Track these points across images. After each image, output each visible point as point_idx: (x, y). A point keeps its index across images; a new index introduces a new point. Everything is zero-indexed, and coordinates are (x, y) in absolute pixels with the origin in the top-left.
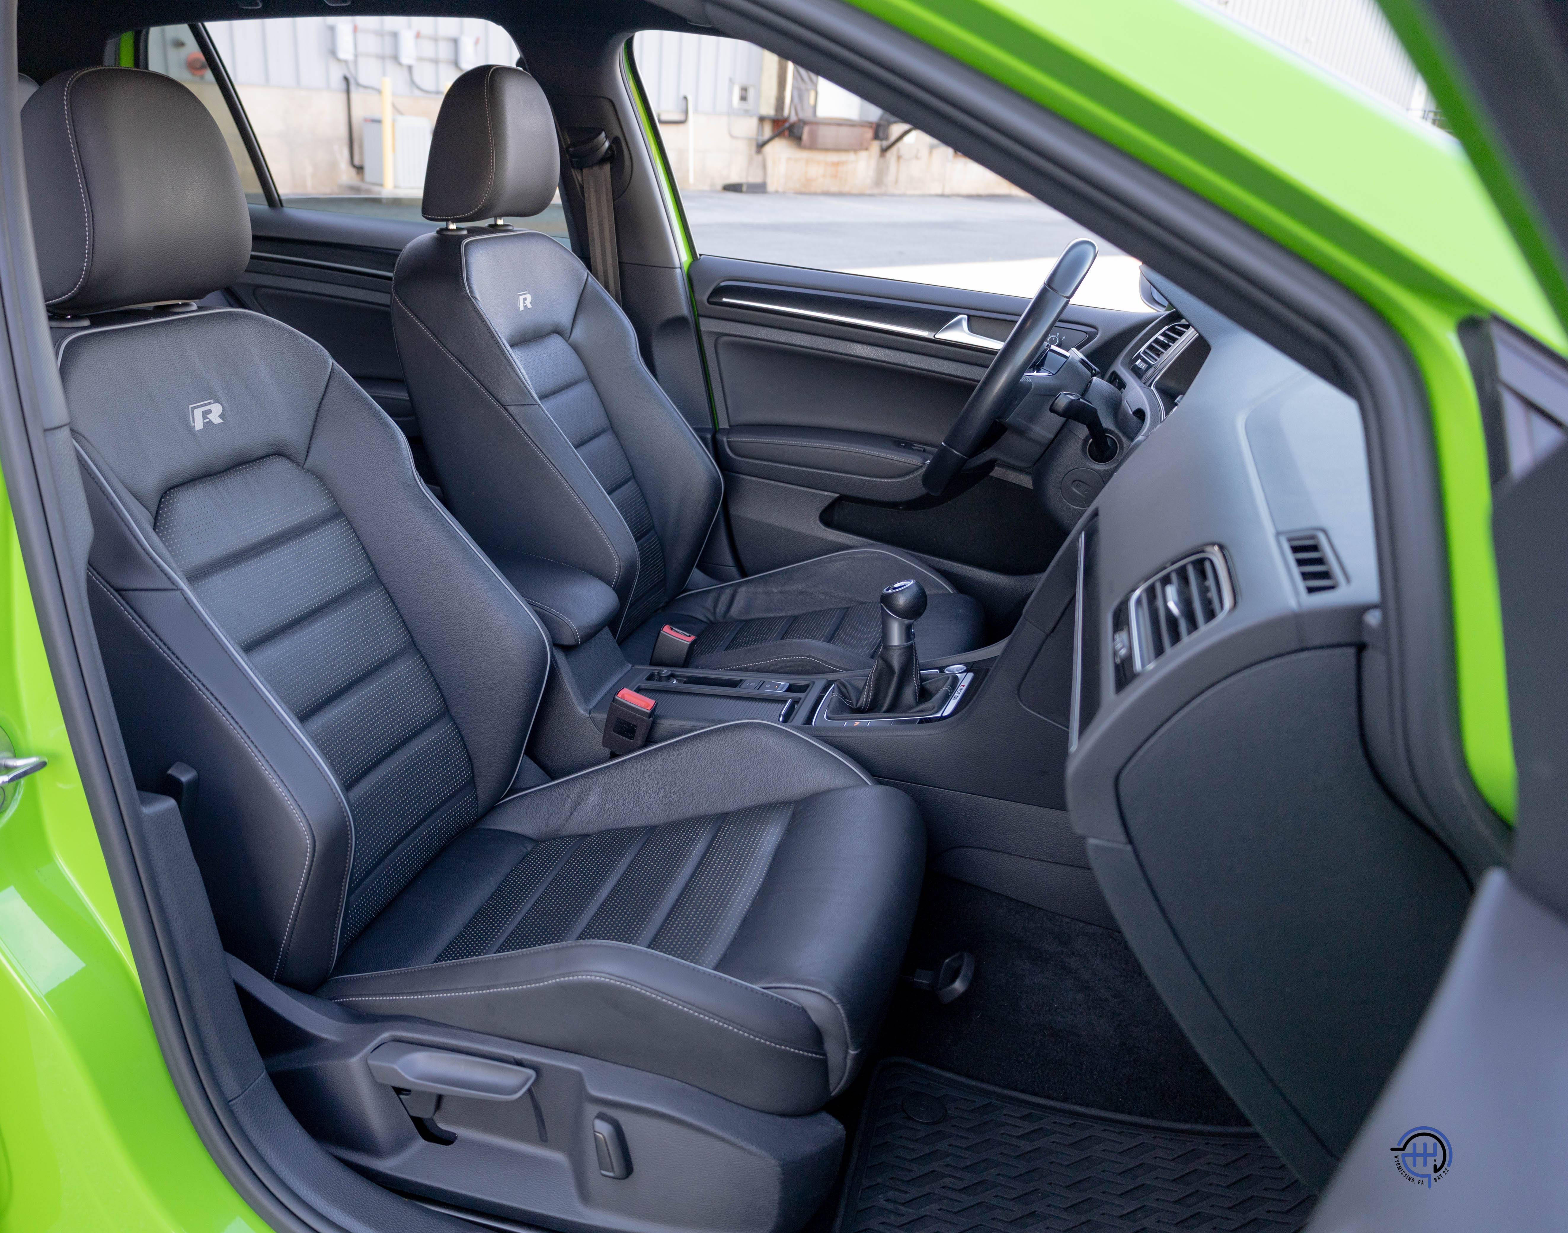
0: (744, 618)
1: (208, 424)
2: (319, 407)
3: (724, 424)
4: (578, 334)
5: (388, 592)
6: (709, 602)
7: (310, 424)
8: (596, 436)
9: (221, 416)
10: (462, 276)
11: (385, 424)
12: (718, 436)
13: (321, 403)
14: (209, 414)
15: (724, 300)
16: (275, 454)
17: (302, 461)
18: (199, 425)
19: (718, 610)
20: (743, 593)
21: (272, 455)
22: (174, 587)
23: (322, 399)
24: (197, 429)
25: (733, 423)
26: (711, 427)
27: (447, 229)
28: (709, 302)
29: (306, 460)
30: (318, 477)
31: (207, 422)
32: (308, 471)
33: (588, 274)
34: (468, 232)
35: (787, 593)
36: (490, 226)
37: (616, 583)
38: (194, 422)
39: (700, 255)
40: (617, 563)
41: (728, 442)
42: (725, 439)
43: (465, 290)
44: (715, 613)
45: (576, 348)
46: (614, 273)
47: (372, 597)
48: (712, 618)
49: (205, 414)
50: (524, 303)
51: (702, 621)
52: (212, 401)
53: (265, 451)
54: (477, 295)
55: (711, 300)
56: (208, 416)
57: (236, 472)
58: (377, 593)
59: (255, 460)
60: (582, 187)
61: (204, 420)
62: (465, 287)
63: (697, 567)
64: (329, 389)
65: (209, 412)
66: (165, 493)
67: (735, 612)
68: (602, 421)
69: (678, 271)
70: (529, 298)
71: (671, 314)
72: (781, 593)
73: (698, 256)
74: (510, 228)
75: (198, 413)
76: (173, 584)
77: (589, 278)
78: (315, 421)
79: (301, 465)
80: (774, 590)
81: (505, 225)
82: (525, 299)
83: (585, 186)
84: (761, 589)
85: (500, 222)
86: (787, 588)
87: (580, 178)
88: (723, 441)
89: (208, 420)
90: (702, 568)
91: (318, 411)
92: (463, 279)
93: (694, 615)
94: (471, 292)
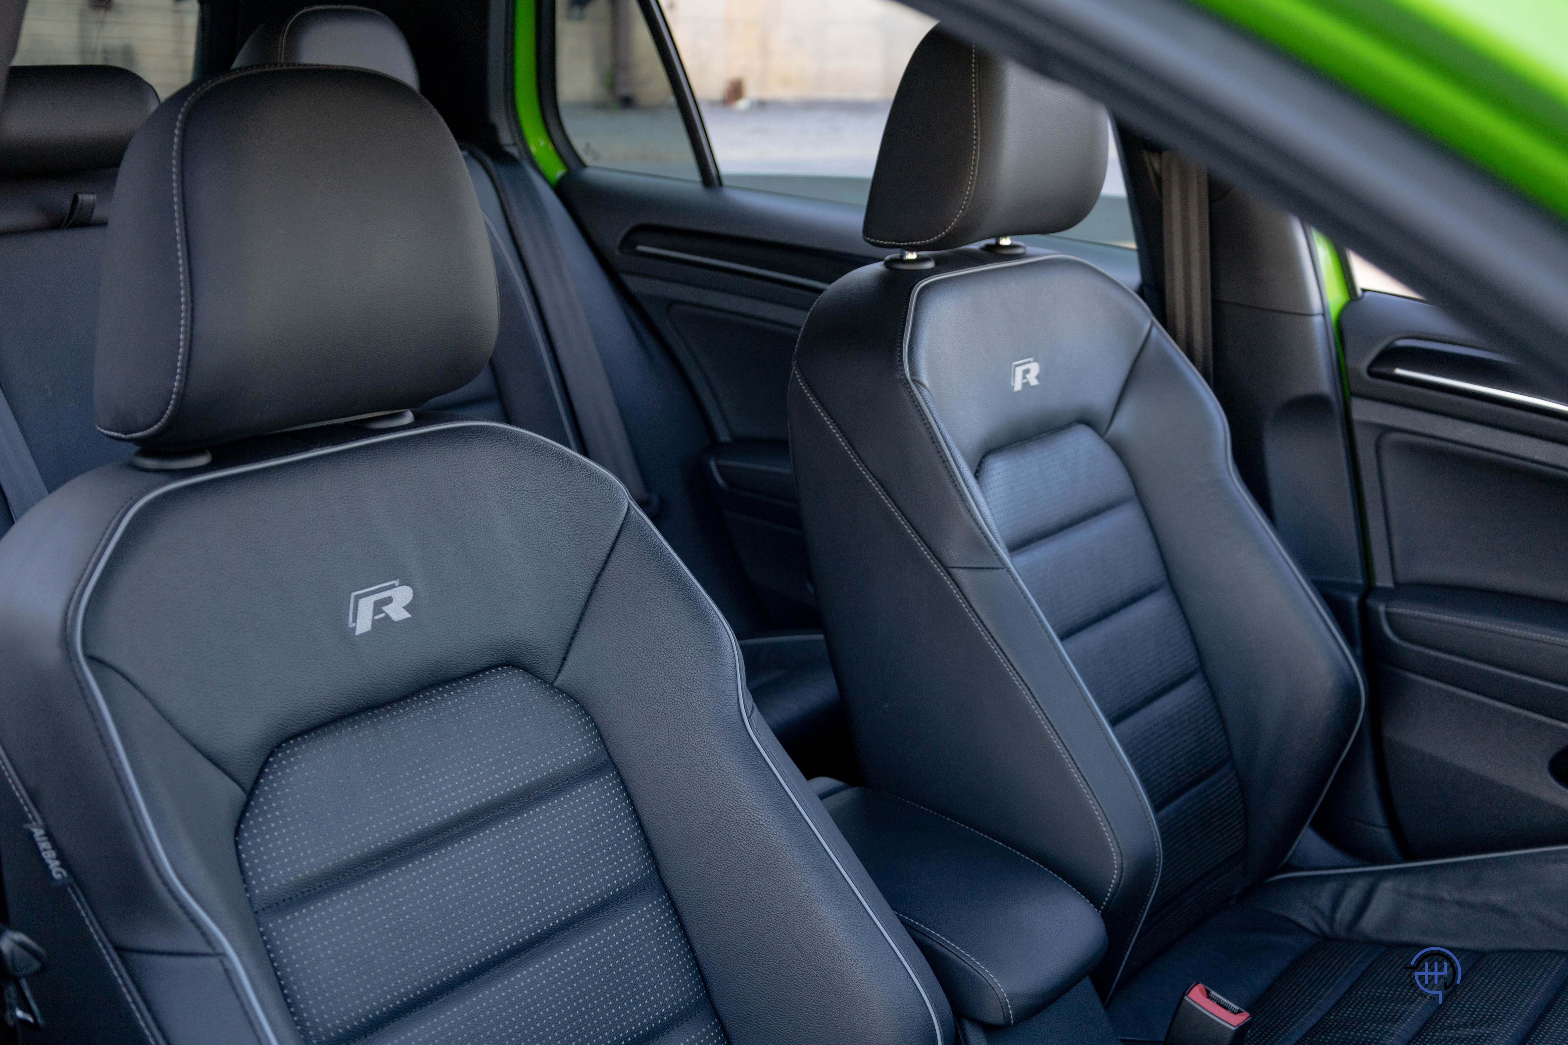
0: (1385, 937)
1: (382, 624)
2: (596, 582)
3: (1384, 580)
4: (1123, 424)
5: (673, 905)
6: (1324, 899)
7: (576, 610)
8: (1135, 599)
9: (407, 608)
10: (901, 347)
11: (703, 617)
12: (1371, 602)
13: (599, 575)
14: (387, 604)
15: (1399, 371)
16: (502, 665)
17: (550, 674)
18: (363, 623)
19: (1338, 916)
20: (1386, 893)
21: (495, 666)
22: (209, 950)
23: (603, 569)
24: (358, 632)
25: (1401, 578)
26: (1360, 581)
27: (901, 260)
28: (1370, 373)
29: (559, 671)
30: (576, 701)
31: (382, 619)
32: (561, 691)
33: (1152, 324)
34: (937, 264)
35: (1471, 905)
36: (988, 248)
37: (1113, 895)
38: (355, 621)
39: (1364, 290)
40: (1116, 860)
41: (1388, 615)
42: (1382, 608)
43: (903, 370)
44: (1331, 920)
45: (1118, 448)
46: (1204, 319)
47: (639, 917)
48: (1325, 927)
49: (378, 607)
50: (1024, 378)
51: (1306, 930)
52: (396, 582)
53: (484, 661)
54: (925, 379)
55: (1375, 369)
56: (385, 608)
57: (422, 700)
58: (650, 911)
59: (463, 677)
60: (1159, 180)
61: (375, 614)
62: (902, 365)
63: (1313, 826)
64: (616, 552)
65: (389, 601)
66: (279, 746)
67: (1370, 922)
68: (1150, 571)
69: (1318, 320)
70: (1035, 368)
71: (1301, 389)
72: (1460, 903)
73: (1359, 292)
74: (1020, 251)
75: (366, 607)
76: (209, 943)
77: (1154, 331)
78: (585, 607)
79: (548, 683)
80: (1446, 896)
81: (1011, 247)
82: (1027, 372)
83: (1164, 178)
84: (1422, 888)
85: (1005, 241)
86: (1472, 897)
87: (1156, 166)
88: (1377, 613)
89: (382, 615)
90: (1320, 828)
91: (593, 589)
92: (901, 351)
93: (1293, 916)
94: (914, 371)
